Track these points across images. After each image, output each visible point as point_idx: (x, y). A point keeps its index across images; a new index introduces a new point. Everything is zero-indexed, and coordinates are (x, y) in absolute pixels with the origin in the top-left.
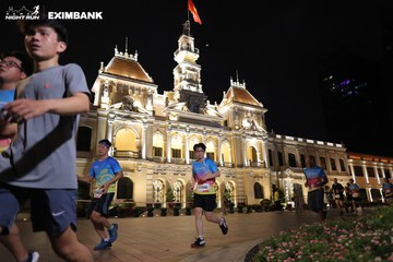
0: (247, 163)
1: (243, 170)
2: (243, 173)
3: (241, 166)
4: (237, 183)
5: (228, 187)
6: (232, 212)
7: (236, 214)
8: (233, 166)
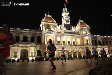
0: (85, 44)
1: (84, 46)
2: (84, 47)
3: (84, 45)
4: (82, 50)
5: (80, 51)
6: (81, 59)
7: (83, 59)
8: (81, 45)
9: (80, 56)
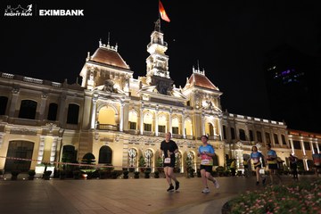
5: (189, 155)
8: (194, 139)
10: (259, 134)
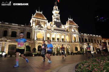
0: (73, 41)
1: (72, 43)
2: (72, 44)
3: (72, 42)
4: (70, 47)
5: (68, 48)
6: (69, 55)
7: (70, 55)
8: (69, 42)
9: (68, 52)
10: (92, 40)
